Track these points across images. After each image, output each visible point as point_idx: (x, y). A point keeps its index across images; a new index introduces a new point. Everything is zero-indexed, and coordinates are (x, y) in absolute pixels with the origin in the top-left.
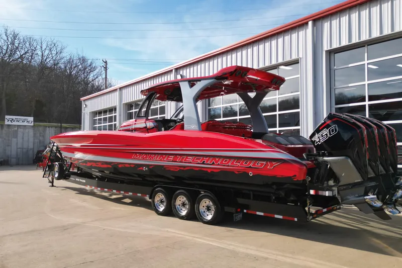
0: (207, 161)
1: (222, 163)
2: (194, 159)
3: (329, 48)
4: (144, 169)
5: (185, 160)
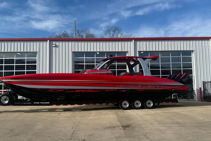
3: (139, 50)
4: (124, 91)
5: (147, 87)
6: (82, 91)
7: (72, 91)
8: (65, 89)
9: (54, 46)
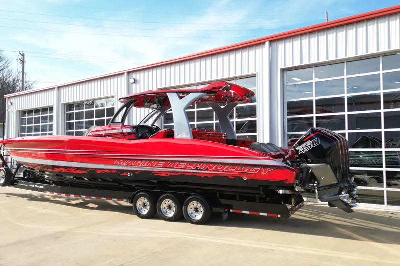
0: (201, 167)
1: (216, 168)
2: (187, 165)
3: (283, 67)
4: (129, 174)
6: (63, 171)
7: (51, 170)
8: (43, 165)
9: (133, 81)
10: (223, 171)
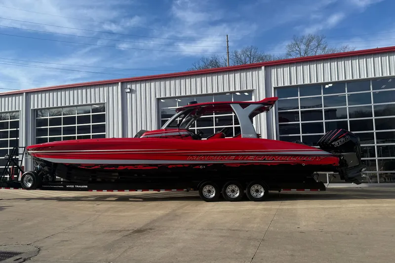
0: (268, 158)
1: (280, 159)
2: (256, 157)
3: (276, 86)
4: (201, 167)
5: (247, 158)
6: (129, 168)
7: (114, 168)
8: (102, 164)
9: (129, 90)
10: (287, 160)
